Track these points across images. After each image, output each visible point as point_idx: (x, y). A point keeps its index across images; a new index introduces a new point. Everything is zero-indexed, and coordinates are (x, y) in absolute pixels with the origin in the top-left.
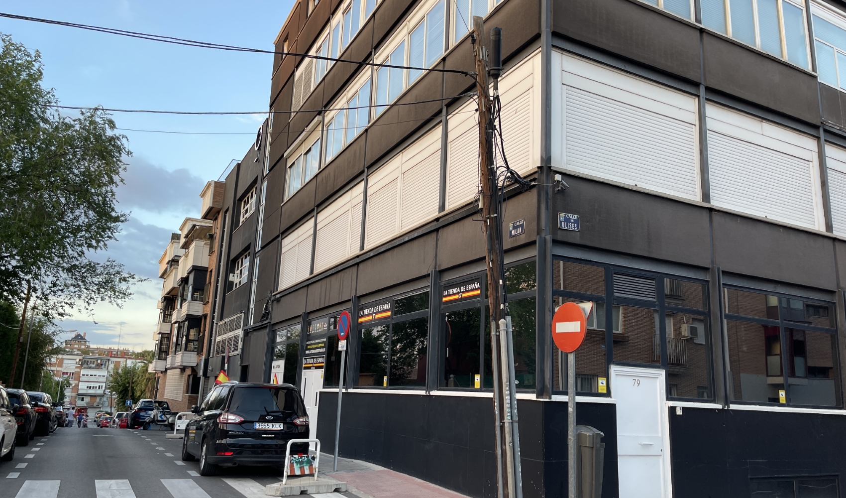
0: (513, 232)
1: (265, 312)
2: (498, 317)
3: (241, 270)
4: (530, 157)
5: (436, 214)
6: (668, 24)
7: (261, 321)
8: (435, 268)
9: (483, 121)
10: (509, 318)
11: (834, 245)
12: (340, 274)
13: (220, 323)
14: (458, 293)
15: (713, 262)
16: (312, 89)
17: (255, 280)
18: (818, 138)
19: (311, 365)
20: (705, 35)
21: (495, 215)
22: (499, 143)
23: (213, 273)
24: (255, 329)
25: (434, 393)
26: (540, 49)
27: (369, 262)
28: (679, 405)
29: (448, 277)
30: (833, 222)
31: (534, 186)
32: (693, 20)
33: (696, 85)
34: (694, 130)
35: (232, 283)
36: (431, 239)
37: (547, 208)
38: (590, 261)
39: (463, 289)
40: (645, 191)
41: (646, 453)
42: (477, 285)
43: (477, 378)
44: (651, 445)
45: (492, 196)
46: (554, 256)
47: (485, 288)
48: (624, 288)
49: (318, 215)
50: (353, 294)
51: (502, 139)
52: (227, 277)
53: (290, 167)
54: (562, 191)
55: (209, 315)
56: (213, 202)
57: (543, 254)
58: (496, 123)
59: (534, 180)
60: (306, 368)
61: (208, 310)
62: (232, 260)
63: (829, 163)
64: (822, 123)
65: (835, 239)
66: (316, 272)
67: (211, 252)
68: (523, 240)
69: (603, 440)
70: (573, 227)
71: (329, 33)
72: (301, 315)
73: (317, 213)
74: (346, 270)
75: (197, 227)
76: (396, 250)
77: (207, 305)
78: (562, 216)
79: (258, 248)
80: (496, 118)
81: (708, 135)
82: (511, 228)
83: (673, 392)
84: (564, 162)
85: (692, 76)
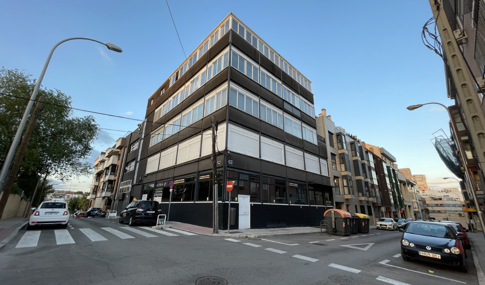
1: (141, 180)
2: (215, 184)
3: (130, 166)
4: (223, 147)
5: (198, 157)
6: (254, 118)
7: (139, 183)
8: (198, 170)
10: (217, 184)
11: (286, 168)
12: (168, 170)
13: (121, 183)
14: (204, 177)
15: (261, 171)
16: (161, 117)
17: (137, 169)
18: (284, 144)
19: (157, 196)
20: (261, 121)
21: (215, 161)
22: (216, 145)
23: (119, 166)
24: (136, 185)
25: (196, 202)
26: (226, 122)
27: (178, 168)
28: (253, 203)
29: (201, 173)
30: (286, 162)
31: (223, 154)
32: (259, 118)
33: (259, 132)
34: (258, 142)
35: (127, 170)
36: (197, 164)
37: (226, 159)
38: (235, 171)
39: (205, 176)
40: (247, 155)
41: (245, 214)
42: (209, 175)
43: (208, 198)
44: (246, 212)
46: (227, 170)
47: (211, 177)
48: (242, 177)
50: (172, 176)
52: (125, 168)
53: (152, 137)
54: (230, 155)
55: (117, 180)
56: (121, 144)
57: (225, 169)
58: (216, 141)
59: (224, 152)
60: (155, 197)
62: (127, 163)
63: (286, 149)
64: (285, 141)
65: (286, 166)
66: (160, 169)
67: (119, 159)
68: (220, 166)
69: (236, 210)
70: (231, 163)
71: (168, 102)
72: (154, 181)
73: (161, 152)
74: (170, 169)
75: (114, 151)
76: (187, 165)
77: (116, 177)
78: (229, 161)
79: (139, 160)
81: (261, 143)
82: (218, 163)
83: (251, 201)
84: (230, 148)
85: (258, 130)
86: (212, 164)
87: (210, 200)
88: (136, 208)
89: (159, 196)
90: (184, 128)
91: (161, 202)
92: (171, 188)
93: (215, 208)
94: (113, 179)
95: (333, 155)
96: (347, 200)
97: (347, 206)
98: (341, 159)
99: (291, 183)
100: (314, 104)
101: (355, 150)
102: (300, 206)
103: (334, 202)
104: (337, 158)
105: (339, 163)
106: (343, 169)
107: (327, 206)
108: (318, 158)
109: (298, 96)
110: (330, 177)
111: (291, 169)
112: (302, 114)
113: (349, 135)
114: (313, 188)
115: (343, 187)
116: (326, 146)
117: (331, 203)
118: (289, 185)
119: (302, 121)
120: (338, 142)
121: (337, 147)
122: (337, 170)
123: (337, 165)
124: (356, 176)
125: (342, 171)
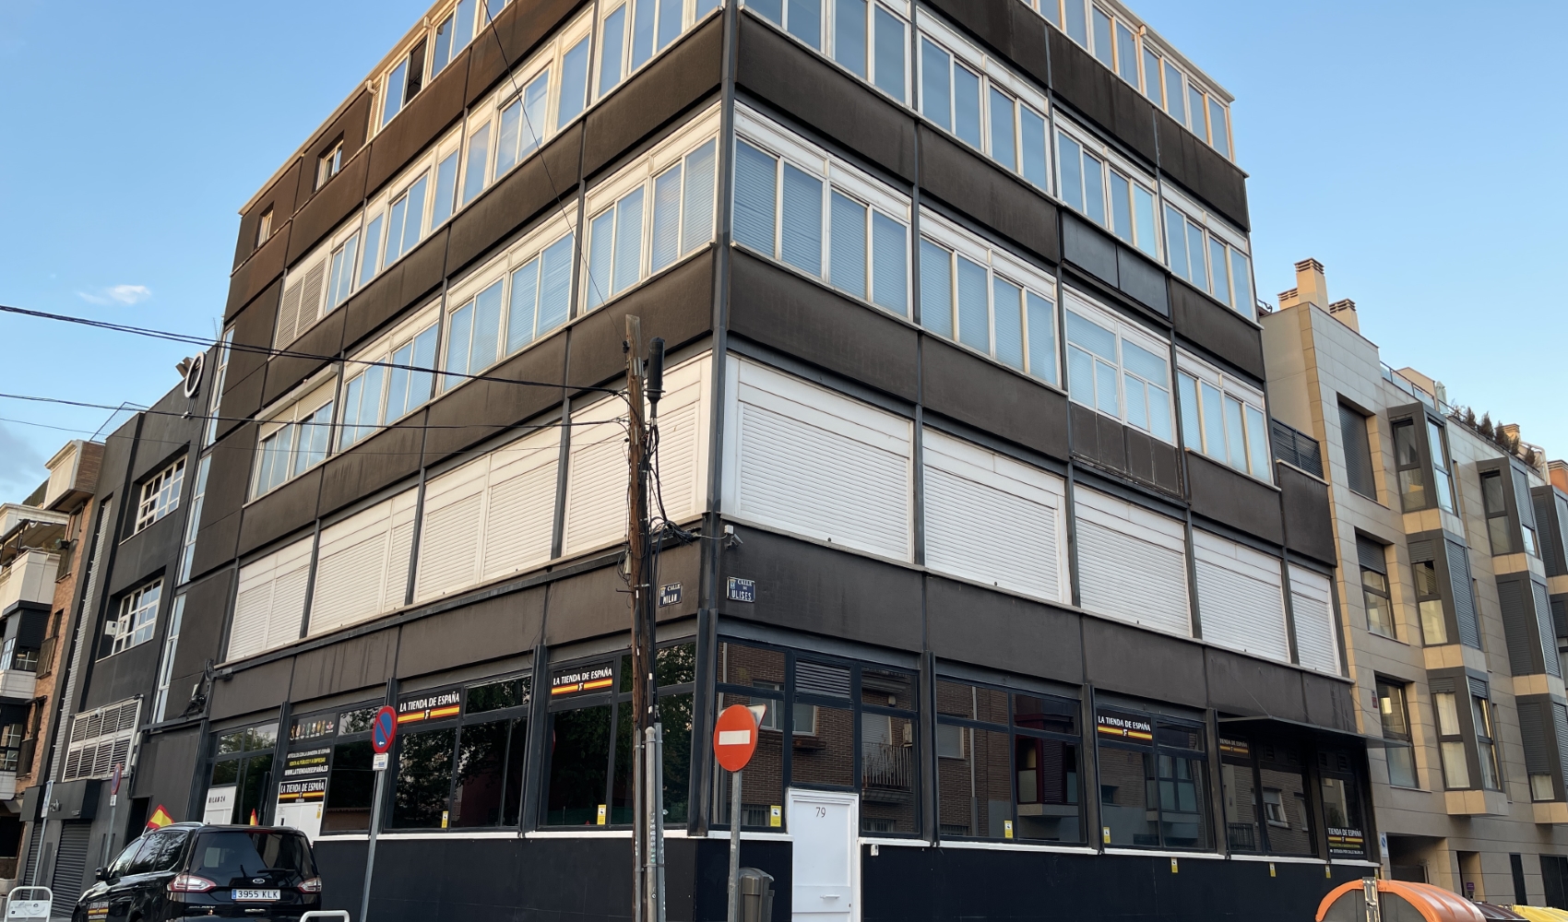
0: (665, 599)
1: (198, 700)
2: (645, 723)
3: (133, 617)
4: (693, 495)
5: (546, 559)
6: (879, 323)
7: (184, 716)
8: (542, 642)
9: (636, 457)
10: (659, 726)
11: (1081, 623)
12: (364, 640)
13: (79, 717)
14: (577, 683)
15: (925, 645)
16: (320, 317)
17: (174, 636)
18: (1066, 478)
19: (297, 795)
20: (924, 338)
21: (647, 585)
22: (655, 486)
23: (65, 618)
24: (168, 730)
25: (531, 835)
26: (711, 352)
27: (423, 624)
28: (875, 842)
29: (561, 658)
30: (1081, 591)
31: (697, 538)
32: (909, 320)
33: (912, 405)
34: (906, 465)
35: (110, 638)
36: (536, 598)
37: (713, 570)
38: (767, 643)
39: (586, 676)
40: (841, 549)
41: (830, 910)
42: (608, 672)
43: (602, 810)
44: (837, 898)
45: (643, 559)
46: (721, 638)
47: (624, 681)
48: (809, 680)
49: (322, 533)
50: (389, 675)
51: (658, 482)
52: (99, 626)
53: (266, 440)
54: (734, 548)
55: (50, 700)
56: (77, 481)
57: (705, 632)
58: (652, 461)
59: (698, 530)
60: (282, 801)
61: (47, 690)
62: (112, 596)
63: (1079, 511)
64: (1071, 458)
65: (1082, 615)
66: (311, 634)
67: (63, 574)
68: (679, 612)
69: (772, 886)
70: (746, 597)
71: (360, 228)
72: (279, 707)
73: (320, 531)
74: (376, 634)
75: (32, 524)
76: (474, 607)
77: (46, 680)
78: (732, 582)
79: (185, 577)
80: (652, 453)
81: (924, 472)
82: (663, 593)
83: (867, 825)
84: (737, 506)
85: (905, 393)
86: (632, 602)
87: (617, 820)
88: (168, 874)
89: (308, 800)
90: (455, 383)
91: (321, 834)
92: (382, 751)
93: (644, 874)
94: (30, 697)
95: (1370, 543)
96: (1462, 821)
97: (1464, 858)
98: (1422, 567)
99: (1110, 721)
100: (1251, 234)
101: (1510, 513)
102: (1169, 859)
103: (1382, 837)
104: (1396, 563)
105: (1410, 593)
106: (1435, 628)
107: (1335, 862)
108: (1274, 566)
109: (1152, 184)
110: (1353, 677)
111: (1109, 631)
112: (1177, 291)
113: (1471, 418)
114: (1247, 751)
115: (1435, 745)
116: (1329, 488)
117: (1361, 840)
118: (1100, 729)
119: (1178, 335)
120: (1404, 461)
121: (1398, 498)
122: (1395, 636)
123: (1394, 607)
124: (1519, 675)
125: (1427, 643)
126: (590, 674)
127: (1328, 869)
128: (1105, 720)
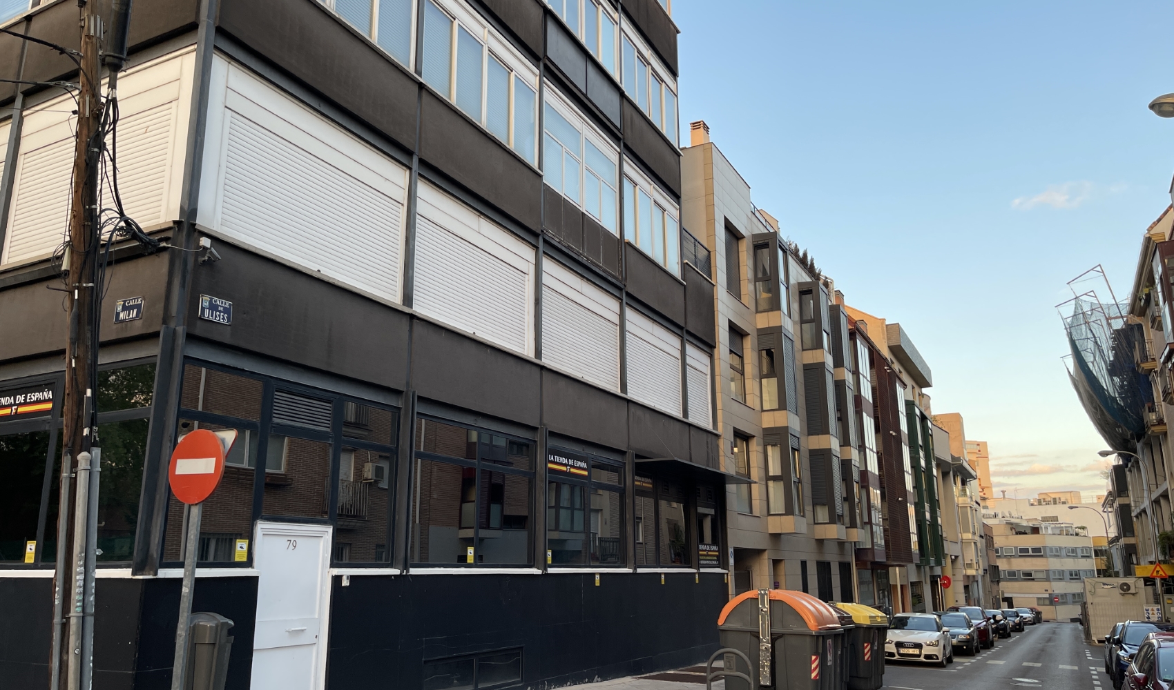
0: (122, 315)
2: (77, 447)
4: (164, 203)
6: (382, 65)
9: (85, 132)
10: (97, 452)
11: (541, 374)
14: (10, 406)
15: (408, 384)
18: (537, 248)
20: (424, 93)
21: (91, 284)
22: (110, 174)
26: (196, 46)
28: (347, 572)
30: (542, 347)
31: (165, 249)
32: (412, 70)
33: (409, 153)
34: (400, 211)
37: (183, 285)
38: (243, 370)
39: (21, 399)
40: (331, 281)
41: (294, 643)
42: (47, 395)
43: (31, 547)
44: (303, 630)
45: (87, 254)
46: (187, 359)
48: (286, 411)
51: (115, 168)
54: (210, 263)
57: (169, 354)
58: (108, 139)
59: (167, 239)
63: (546, 279)
64: (542, 231)
65: (542, 368)
68: (138, 329)
69: (231, 631)
70: (221, 318)
78: (205, 300)
80: (108, 132)
81: (417, 221)
82: (120, 309)
83: (337, 558)
84: (212, 218)
85: (404, 140)
86: (67, 304)
87: (46, 557)
93: (65, 627)
95: (736, 332)
96: (776, 537)
97: (776, 563)
98: (764, 353)
99: (558, 459)
100: (678, 79)
101: (816, 320)
102: (593, 574)
103: (731, 550)
104: (749, 345)
105: (756, 371)
106: (770, 400)
107: (702, 570)
108: (675, 342)
109: (616, 16)
110: (720, 431)
111: (562, 383)
112: (628, 110)
114: (651, 486)
115: (764, 483)
116: (715, 288)
117: (717, 553)
118: (550, 465)
119: (626, 147)
120: (760, 275)
121: (754, 301)
122: (745, 402)
123: (746, 381)
124: (812, 435)
125: (764, 409)
126: (26, 397)
127: (697, 576)
128: (554, 458)
